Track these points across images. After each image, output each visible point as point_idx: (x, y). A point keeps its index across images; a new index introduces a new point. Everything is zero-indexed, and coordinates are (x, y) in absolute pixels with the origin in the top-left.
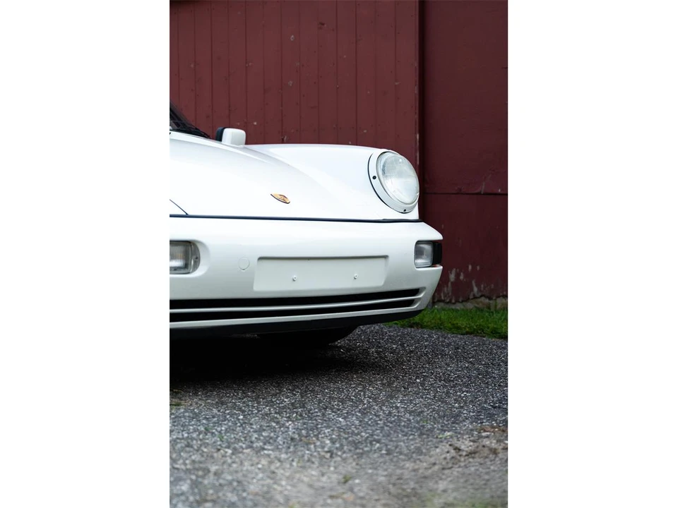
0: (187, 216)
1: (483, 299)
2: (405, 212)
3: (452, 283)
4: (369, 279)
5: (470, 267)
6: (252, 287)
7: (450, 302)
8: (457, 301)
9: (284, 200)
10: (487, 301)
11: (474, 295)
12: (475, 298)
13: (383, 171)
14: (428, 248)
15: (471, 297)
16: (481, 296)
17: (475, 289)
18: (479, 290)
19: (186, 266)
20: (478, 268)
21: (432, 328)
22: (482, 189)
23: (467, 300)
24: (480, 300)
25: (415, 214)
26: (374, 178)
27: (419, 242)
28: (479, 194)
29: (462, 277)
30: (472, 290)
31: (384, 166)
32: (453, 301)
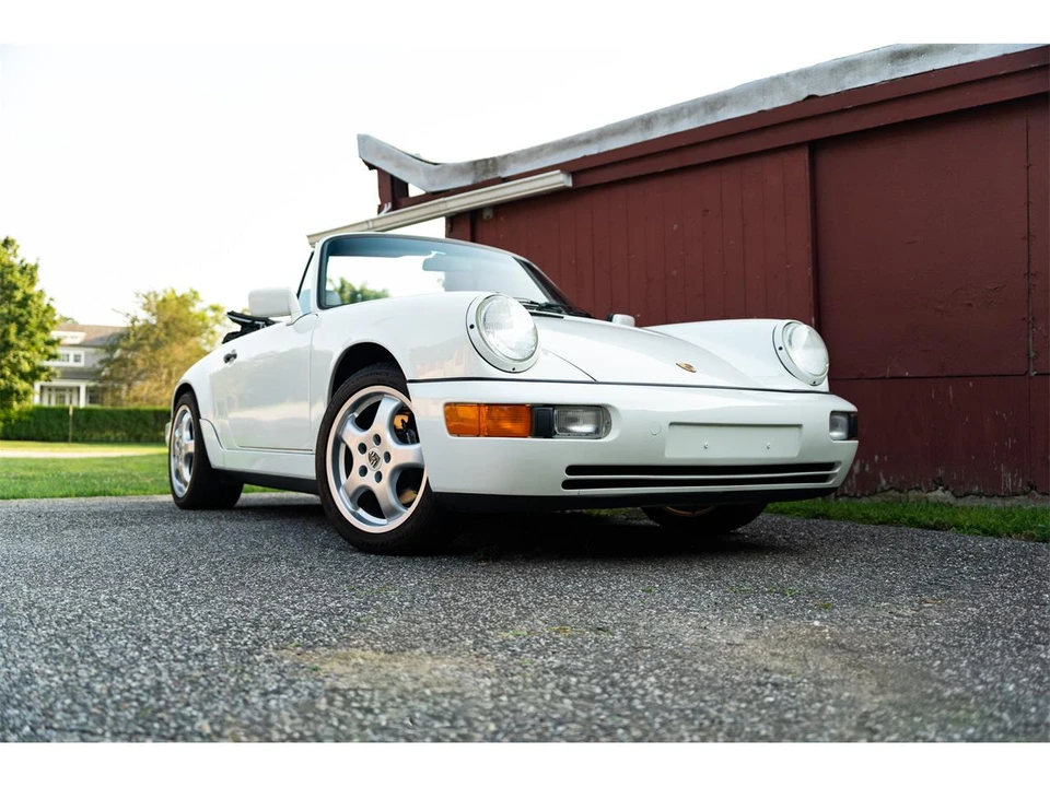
0: (595, 382)
1: (892, 492)
2: (814, 384)
3: (857, 476)
4: (782, 449)
5: (876, 458)
6: (663, 454)
7: (855, 496)
8: (863, 495)
9: (689, 368)
10: (897, 494)
11: (882, 488)
12: (883, 491)
13: (790, 341)
14: (843, 420)
15: (879, 490)
16: (891, 489)
17: (884, 482)
18: (888, 482)
19: (597, 431)
20: (886, 458)
21: (840, 519)
22: (888, 372)
23: (875, 493)
24: (888, 493)
25: (825, 386)
26: (781, 348)
27: (833, 413)
28: (884, 378)
29: (867, 469)
30: (880, 482)
31: (790, 336)
32: (858, 495)
